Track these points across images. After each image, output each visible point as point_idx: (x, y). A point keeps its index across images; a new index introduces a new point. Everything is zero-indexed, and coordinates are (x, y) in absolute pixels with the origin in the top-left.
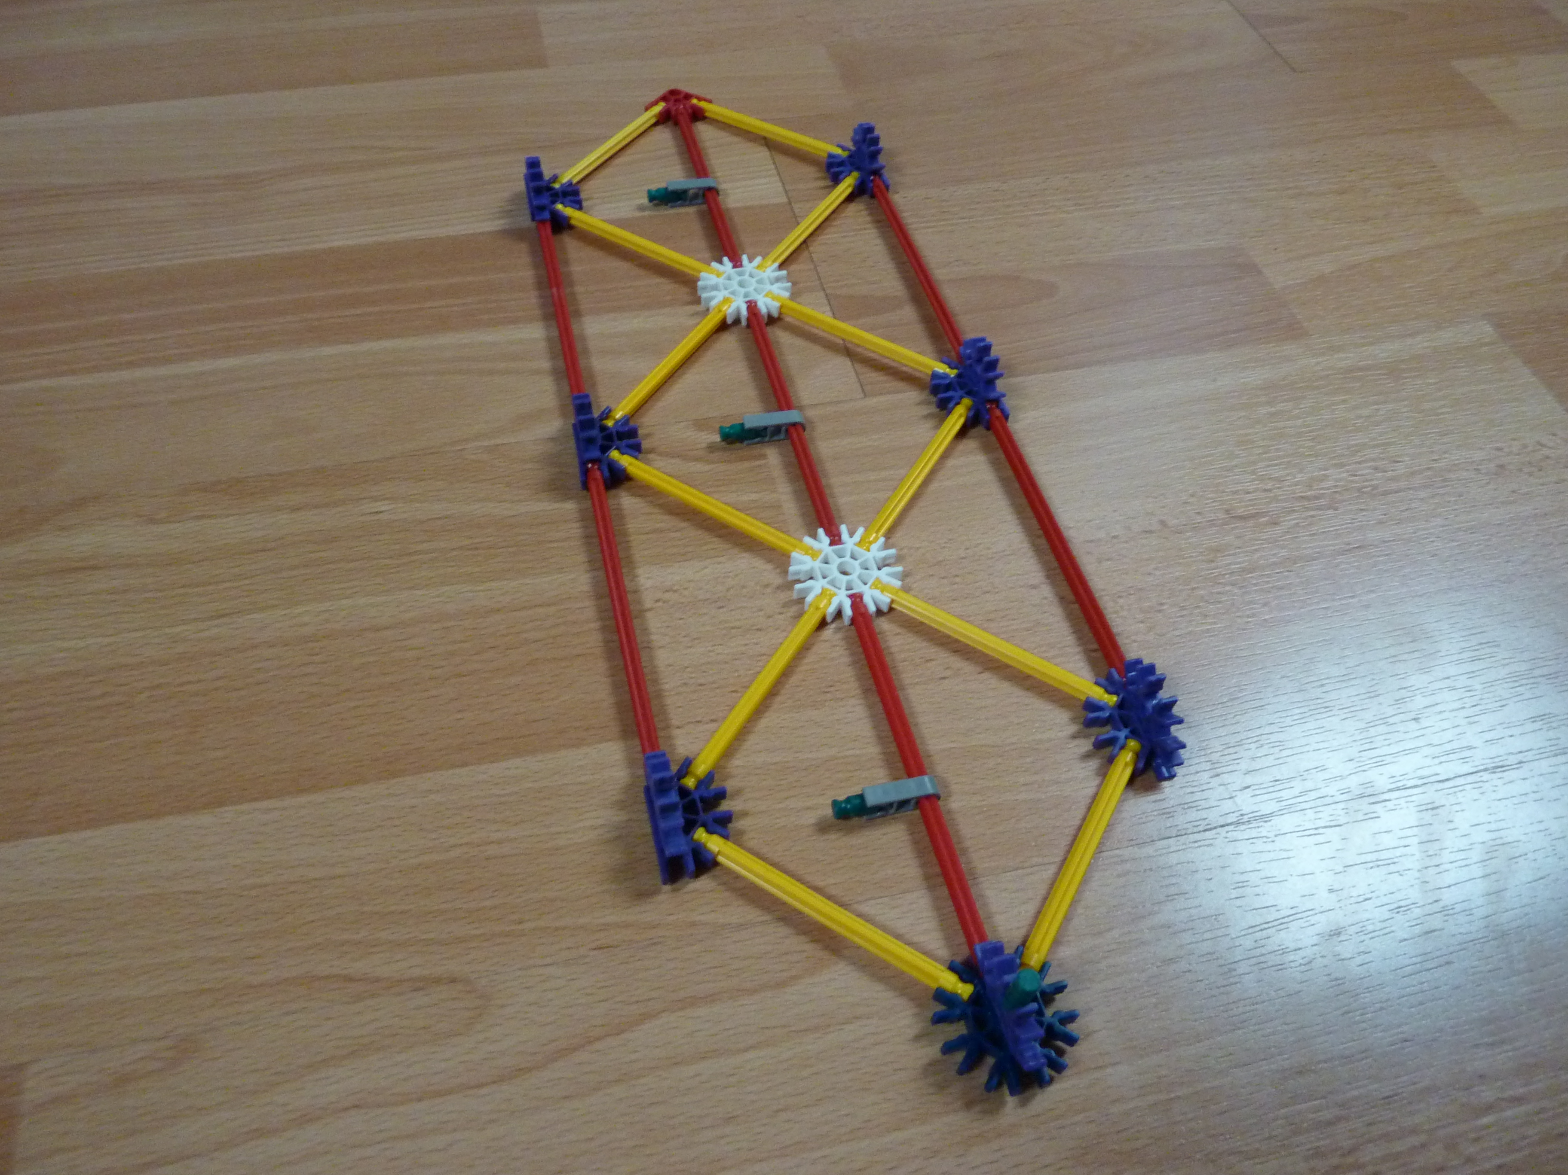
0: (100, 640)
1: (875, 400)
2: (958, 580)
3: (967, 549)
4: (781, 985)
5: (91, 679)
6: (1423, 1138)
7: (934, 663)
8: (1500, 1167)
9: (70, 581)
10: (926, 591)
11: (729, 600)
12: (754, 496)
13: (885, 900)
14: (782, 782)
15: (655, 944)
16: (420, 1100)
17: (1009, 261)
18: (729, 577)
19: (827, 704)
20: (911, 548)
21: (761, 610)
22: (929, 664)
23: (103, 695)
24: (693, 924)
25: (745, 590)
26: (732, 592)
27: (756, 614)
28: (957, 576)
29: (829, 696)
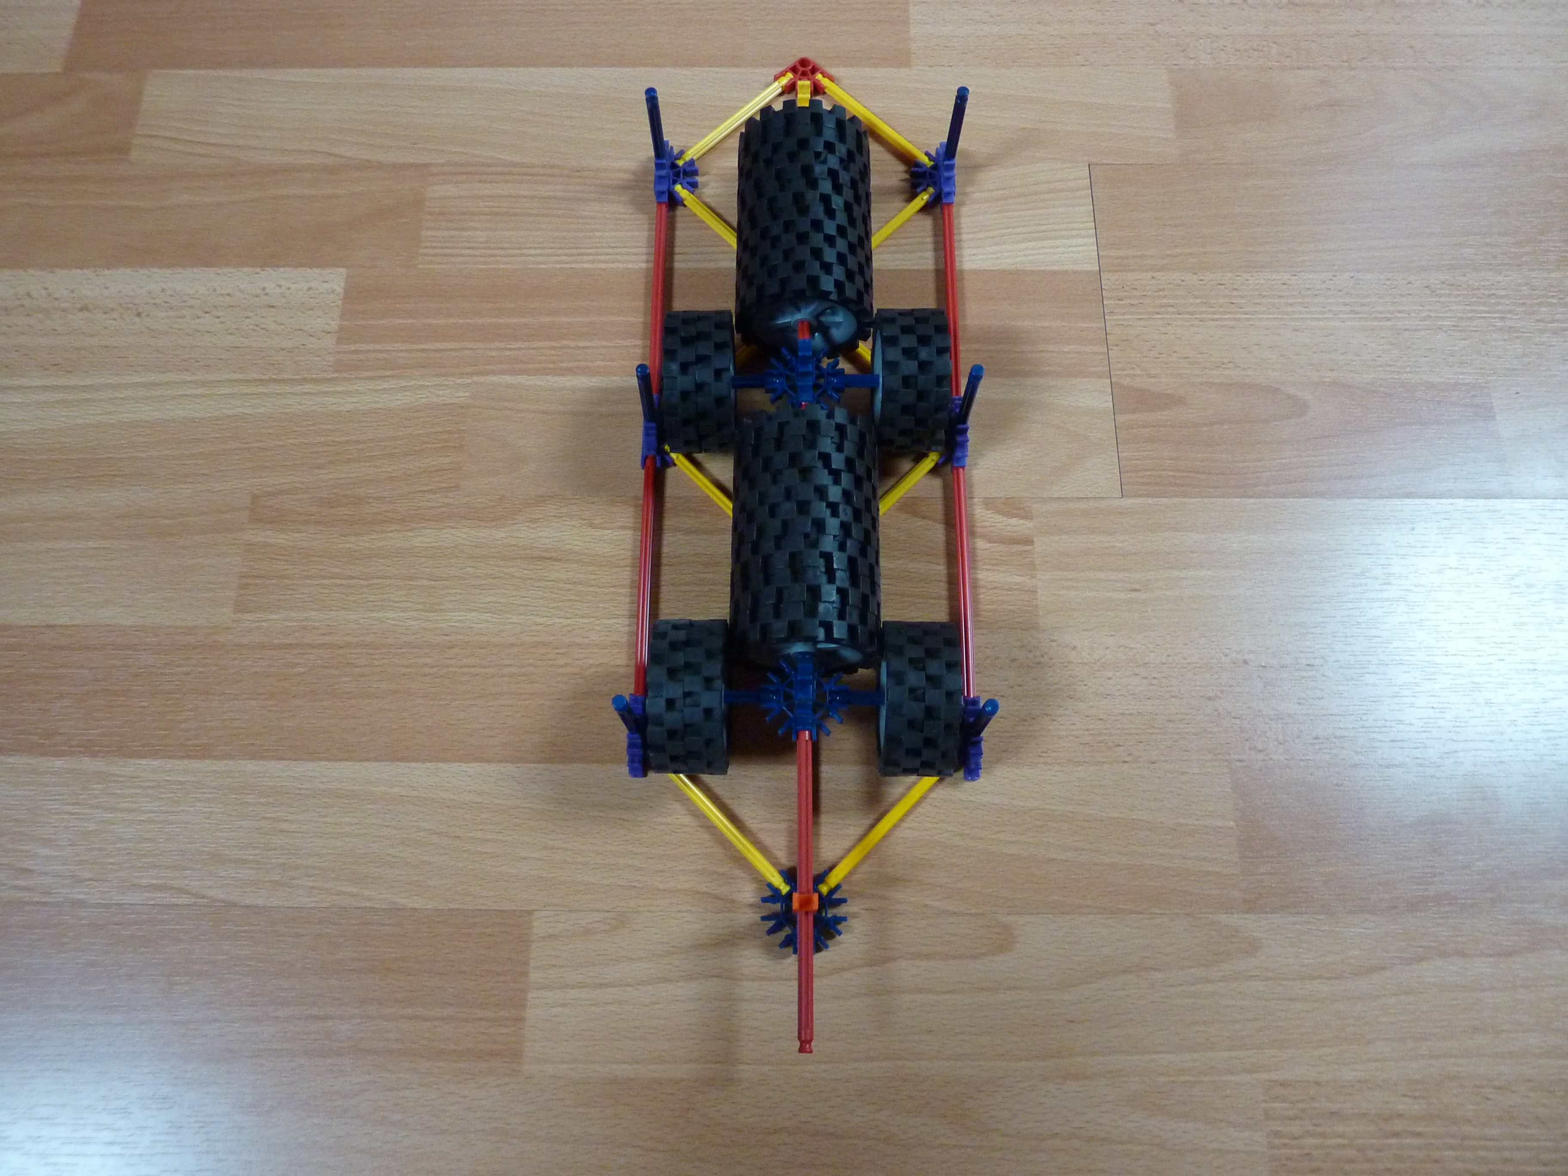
0: (561, 620)
1: (1131, 501)
2: (1155, 682)
3: (1169, 656)
4: (974, 957)
5: (557, 651)
6: (1345, 1141)
7: (1122, 748)
8: (1388, 1170)
9: (540, 567)
10: (1129, 687)
11: (985, 668)
12: (1018, 579)
13: (1050, 916)
14: (998, 819)
15: (899, 914)
16: (753, 980)
17: (1274, 370)
18: (988, 648)
19: (1039, 766)
20: (1127, 647)
21: (1006, 680)
22: (1118, 749)
23: (566, 665)
24: (926, 906)
25: (997, 661)
26: (988, 661)
27: (1002, 683)
28: (1155, 678)
29: (1042, 760)
